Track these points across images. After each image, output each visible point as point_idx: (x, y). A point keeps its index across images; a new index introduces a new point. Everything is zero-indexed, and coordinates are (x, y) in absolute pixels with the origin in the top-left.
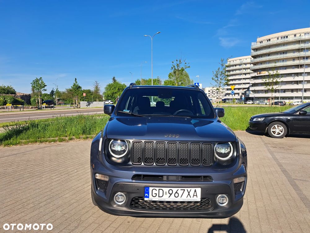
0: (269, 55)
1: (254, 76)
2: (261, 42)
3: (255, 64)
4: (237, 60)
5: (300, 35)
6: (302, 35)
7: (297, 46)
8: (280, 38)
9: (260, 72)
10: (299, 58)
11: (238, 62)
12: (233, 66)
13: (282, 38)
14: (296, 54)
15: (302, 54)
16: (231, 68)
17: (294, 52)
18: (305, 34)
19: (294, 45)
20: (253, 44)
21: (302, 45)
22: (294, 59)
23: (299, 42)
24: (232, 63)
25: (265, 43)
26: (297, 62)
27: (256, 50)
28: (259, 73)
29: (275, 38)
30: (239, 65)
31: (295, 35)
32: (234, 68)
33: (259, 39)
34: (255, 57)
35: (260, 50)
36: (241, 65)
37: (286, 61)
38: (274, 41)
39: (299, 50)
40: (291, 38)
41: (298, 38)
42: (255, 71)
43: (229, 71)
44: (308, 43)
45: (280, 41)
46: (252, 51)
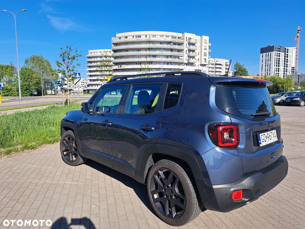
0: (127, 51)
1: (116, 68)
2: (120, 38)
3: (116, 58)
4: (98, 52)
5: (150, 36)
6: (151, 36)
7: (147, 46)
8: (135, 37)
9: (121, 66)
10: (150, 56)
11: (99, 54)
12: (94, 57)
13: (136, 36)
14: (148, 53)
15: (152, 53)
16: (93, 60)
17: (146, 51)
18: (153, 36)
19: (146, 44)
20: (113, 38)
21: (151, 46)
22: (146, 56)
23: (149, 42)
24: (93, 55)
25: (123, 40)
26: (149, 59)
27: (116, 44)
28: (119, 66)
29: (131, 36)
30: (100, 58)
31: (146, 36)
32: (95, 59)
33: (118, 35)
34: (115, 51)
35: (119, 45)
36: (102, 58)
37: (140, 58)
38: (130, 39)
39: (150, 49)
40: (143, 38)
41: (148, 39)
42: (116, 64)
43: (91, 62)
44: (155, 44)
45: (135, 39)
46: (113, 45)
